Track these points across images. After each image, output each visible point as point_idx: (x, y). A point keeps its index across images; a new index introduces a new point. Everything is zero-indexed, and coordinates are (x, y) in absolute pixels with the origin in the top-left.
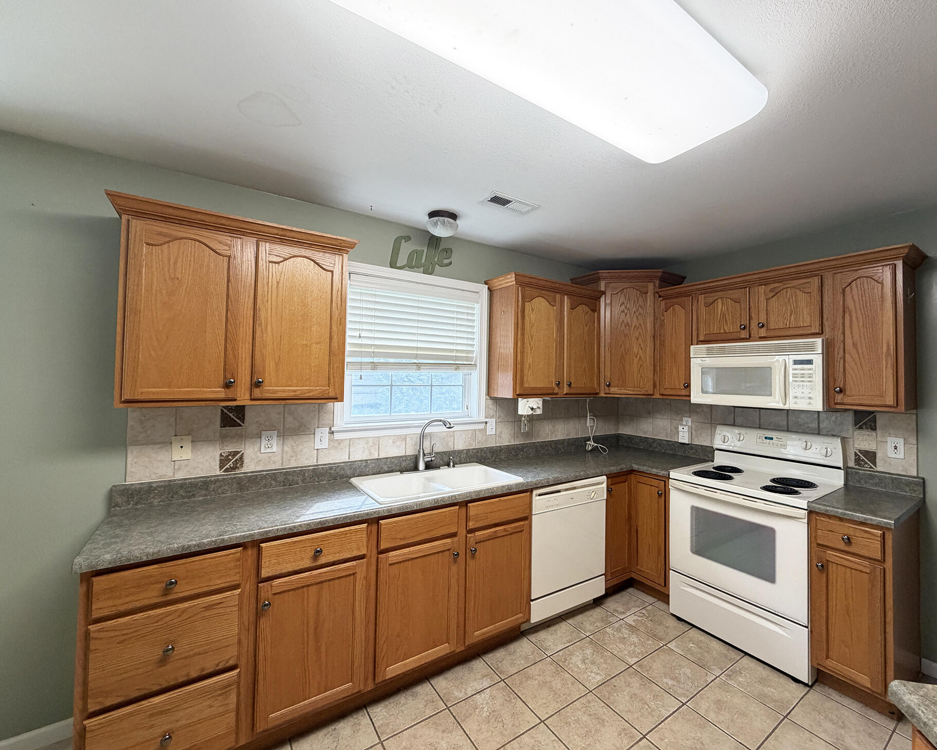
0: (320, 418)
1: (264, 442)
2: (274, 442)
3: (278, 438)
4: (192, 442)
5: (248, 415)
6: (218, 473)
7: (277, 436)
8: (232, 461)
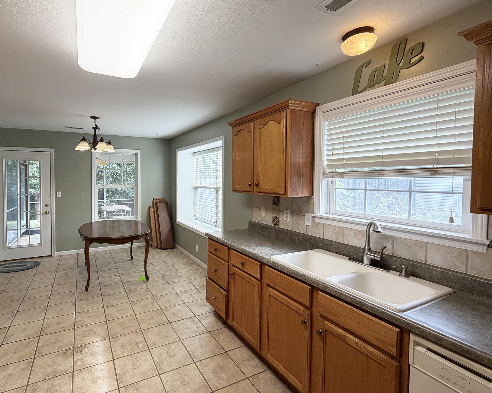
0: (308, 208)
1: (285, 215)
2: (289, 216)
3: (291, 214)
4: (266, 209)
5: (281, 200)
6: (272, 225)
7: (290, 213)
8: (276, 220)
